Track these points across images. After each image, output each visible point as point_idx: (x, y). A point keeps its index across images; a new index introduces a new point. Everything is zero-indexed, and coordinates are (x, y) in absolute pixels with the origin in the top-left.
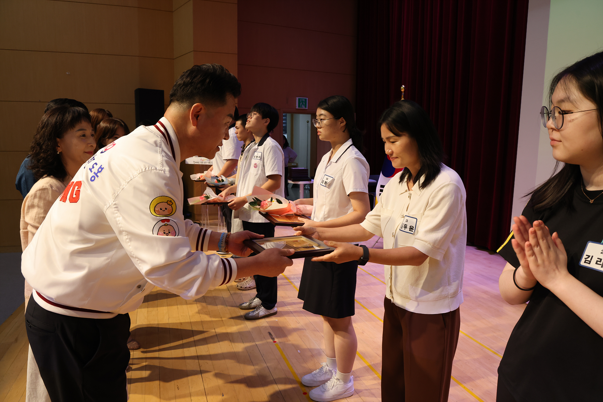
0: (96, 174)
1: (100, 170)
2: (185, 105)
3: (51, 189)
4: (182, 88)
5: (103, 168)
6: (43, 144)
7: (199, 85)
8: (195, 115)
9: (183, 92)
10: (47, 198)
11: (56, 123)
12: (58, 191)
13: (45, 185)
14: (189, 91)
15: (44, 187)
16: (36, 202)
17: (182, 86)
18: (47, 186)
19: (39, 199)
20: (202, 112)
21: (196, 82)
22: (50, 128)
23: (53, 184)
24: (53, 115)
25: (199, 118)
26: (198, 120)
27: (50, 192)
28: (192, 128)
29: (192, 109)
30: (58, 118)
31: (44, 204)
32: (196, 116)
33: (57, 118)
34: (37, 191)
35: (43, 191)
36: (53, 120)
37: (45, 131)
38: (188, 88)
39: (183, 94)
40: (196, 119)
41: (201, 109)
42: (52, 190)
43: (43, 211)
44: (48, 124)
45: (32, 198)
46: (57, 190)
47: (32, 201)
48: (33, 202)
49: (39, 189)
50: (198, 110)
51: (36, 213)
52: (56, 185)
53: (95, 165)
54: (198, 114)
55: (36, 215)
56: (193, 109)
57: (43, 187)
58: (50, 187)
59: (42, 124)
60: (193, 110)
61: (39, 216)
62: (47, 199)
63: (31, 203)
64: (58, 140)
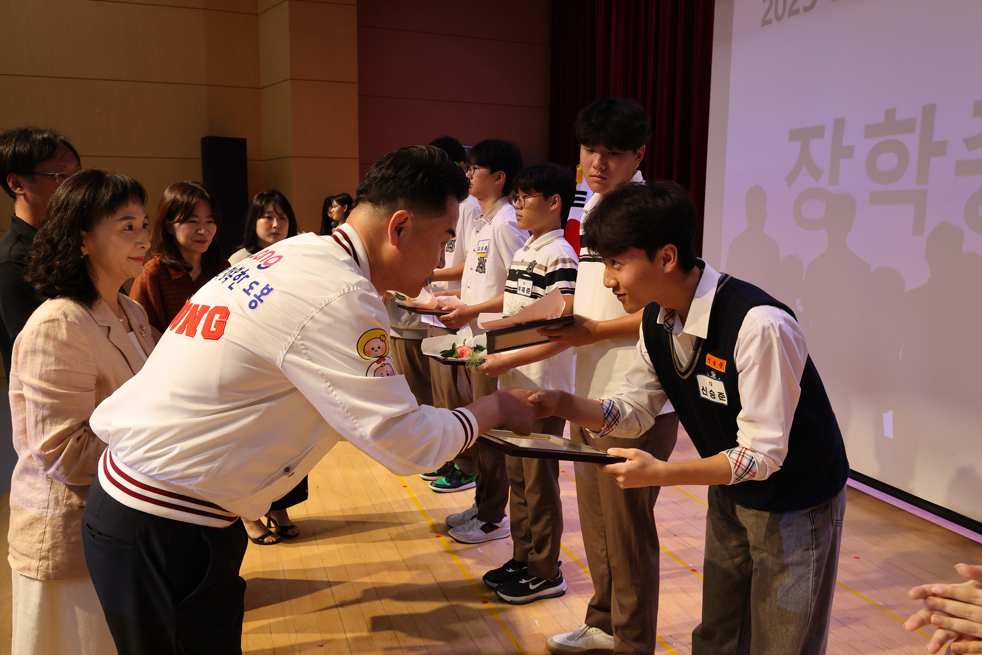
0: (259, 298)
1: (265, 291)
2: (382, 210)
3: (64, 319)
4: (379, 184)
5: (272, 289)
6: (59, 241)
7: (406, 183)
8: (396, 229)
9: (381, 190)
10: (59, 336)
11: (83, 202)
12: (78, 323)
13: (54, 314)
14: (389, 190)
15: (52, 318)
16: (41, 343)
17: (380, 181)
18: (58, 315)
19: (45, 337)
20: (409, 223)
21: (402, 177)
22: (71, 213)
23: (69, 311)
24: (78, 188)
25: (402, 233)
26: (401, 236)
27: (64, 325)
28: (389, 248)
29: (393, 218)
30: (86, 196)
31: (55, 347)
32: (398, 229)
33: (84, 195)
34: (40, 324)
35: (51, 324)
36: (78, 196)
37: (62, 218)
38: (389, 184)
39: (381, 194)
40: (397, 234)
41: (407, 219)
42: (68, 323)
43: (54, 359)
44: (68, 204)
45: (34, 336)
46: (76, 321)
47: (34, 342)
48: (35, 344)
49: (43, 321)
50: (402, 220)
51: (42, 363)
52: (73, 312)
53: (254, 285)
54: (401, 226)
55: (41, 367)
56: (395, 218)
57: (51, 316)
58: (62, 316)
59: (57, 204)
60: (394, 221)
61: (48, 369)
62: (60, 339)
63: (31, 346)
64: (84, 233)
